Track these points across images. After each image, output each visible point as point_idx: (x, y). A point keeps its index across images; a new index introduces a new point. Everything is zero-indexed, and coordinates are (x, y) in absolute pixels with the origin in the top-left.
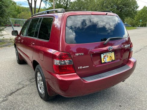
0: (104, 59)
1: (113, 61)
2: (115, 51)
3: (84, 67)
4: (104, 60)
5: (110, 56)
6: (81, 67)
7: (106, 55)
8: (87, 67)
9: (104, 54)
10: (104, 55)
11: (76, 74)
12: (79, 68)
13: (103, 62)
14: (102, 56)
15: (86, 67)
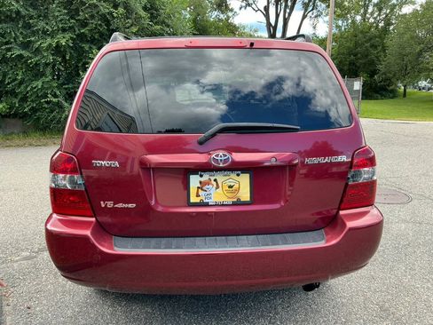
0: (201, 192)
1: (238, 203)
2: (256, 171)
3: (120, 205)
4: (198, 196)
5: (230, 187)
6: (110, 204)
7: (213, 178)
8: (130, 206)
9: (201, 176)
10: (202, 179)
11: (93, 219)
12: (103, 206)
13: (193, 199)
14: (195, 181)
15: (126, 206)
